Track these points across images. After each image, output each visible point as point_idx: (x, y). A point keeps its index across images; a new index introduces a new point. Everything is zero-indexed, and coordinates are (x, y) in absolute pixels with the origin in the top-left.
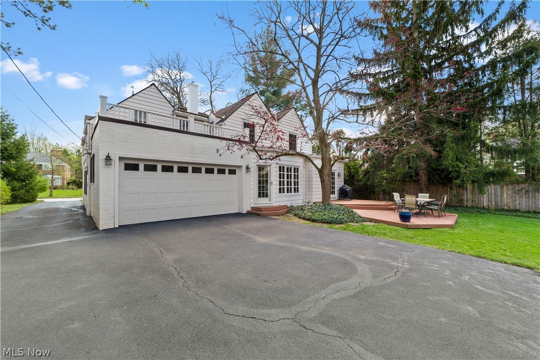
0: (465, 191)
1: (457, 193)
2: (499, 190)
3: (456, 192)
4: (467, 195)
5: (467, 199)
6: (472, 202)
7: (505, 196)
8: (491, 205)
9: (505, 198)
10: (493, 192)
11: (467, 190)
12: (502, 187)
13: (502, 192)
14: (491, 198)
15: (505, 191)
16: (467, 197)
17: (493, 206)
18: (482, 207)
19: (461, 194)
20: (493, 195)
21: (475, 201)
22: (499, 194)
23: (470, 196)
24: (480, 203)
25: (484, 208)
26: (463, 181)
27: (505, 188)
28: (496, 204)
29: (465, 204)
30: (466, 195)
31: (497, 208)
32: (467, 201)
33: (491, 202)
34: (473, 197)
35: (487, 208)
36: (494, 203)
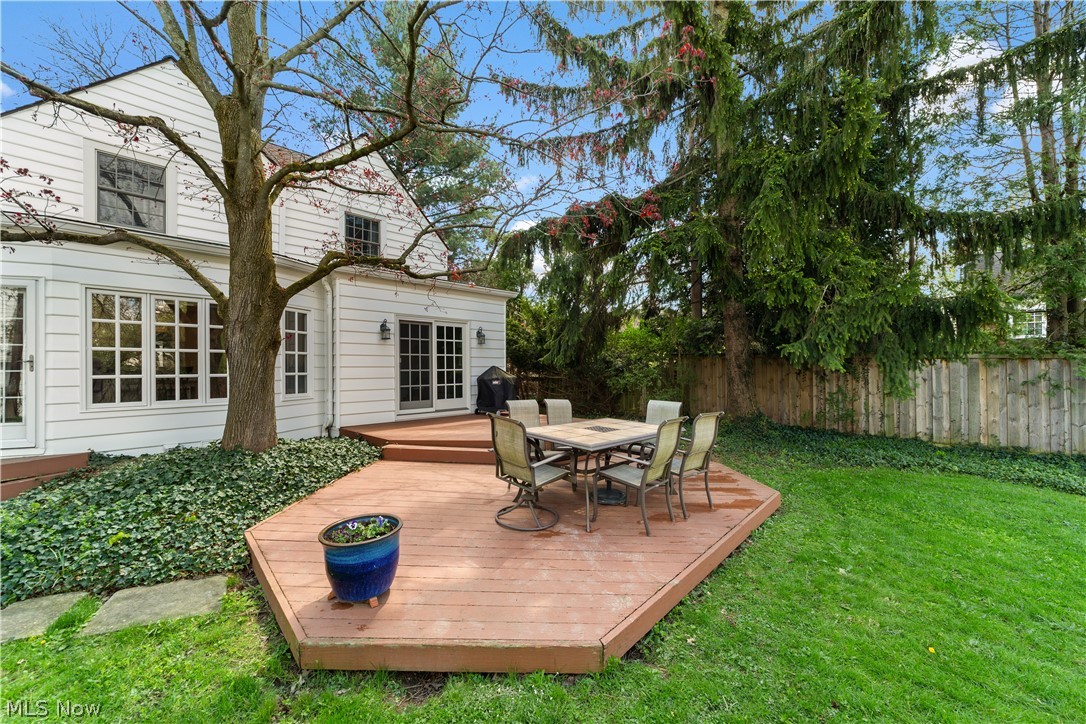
0: (862, 383)
1: (839, 389)
2: (963, 382)
3: (835, 390)
4: (867, 396)
5: (867, 410)
6: (882, 418)
7: (982, 400)
8: (940, 432)
9: (983, 408)
10: (945, 388)
11: (867, 382)
12: (973, 373)
13: (972, 388)
14: (940, 409)
15: (982, 384)
16: (866, 404)
17: (945, 434)
18: (912, 435)
19: (850, 395)
20: (945, 399)
21: (890, 416)
22: (963, 394)
23: (875, 401)
24: (906, 424)
25: (916, 439)
26: (813, 346)
27: (982, 374)
28: (955, 430)
29: (862, 425)
30: (863, 400)
31: (956, 441)
32: (868, 417)
33: (939, 419)
34: (883, 405)
35: (925, 439)
36: (946, 424)
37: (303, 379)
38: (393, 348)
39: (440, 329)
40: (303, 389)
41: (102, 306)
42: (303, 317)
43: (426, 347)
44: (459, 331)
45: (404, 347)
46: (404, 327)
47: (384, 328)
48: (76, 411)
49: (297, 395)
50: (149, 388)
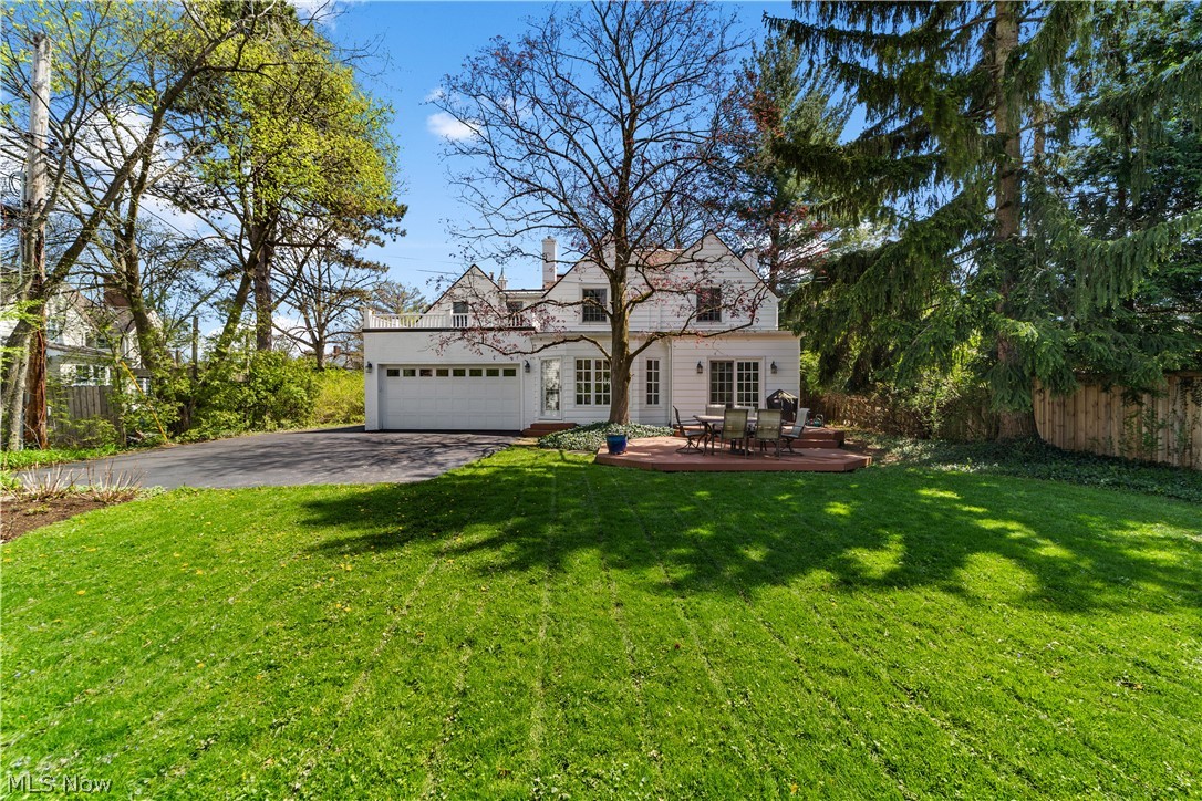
37: (657, 397)
38: (705, 378)
39: (740, 365)
40: (657, 402)
41: (579, 364)
42: (657, 363)
43: (730, 377)
44: (756, 366)
45: (713, 377)
46: (714, 364)
47: (699, 366)
48: (571, 407)
49: (653, 405)
50: (593, 399)
